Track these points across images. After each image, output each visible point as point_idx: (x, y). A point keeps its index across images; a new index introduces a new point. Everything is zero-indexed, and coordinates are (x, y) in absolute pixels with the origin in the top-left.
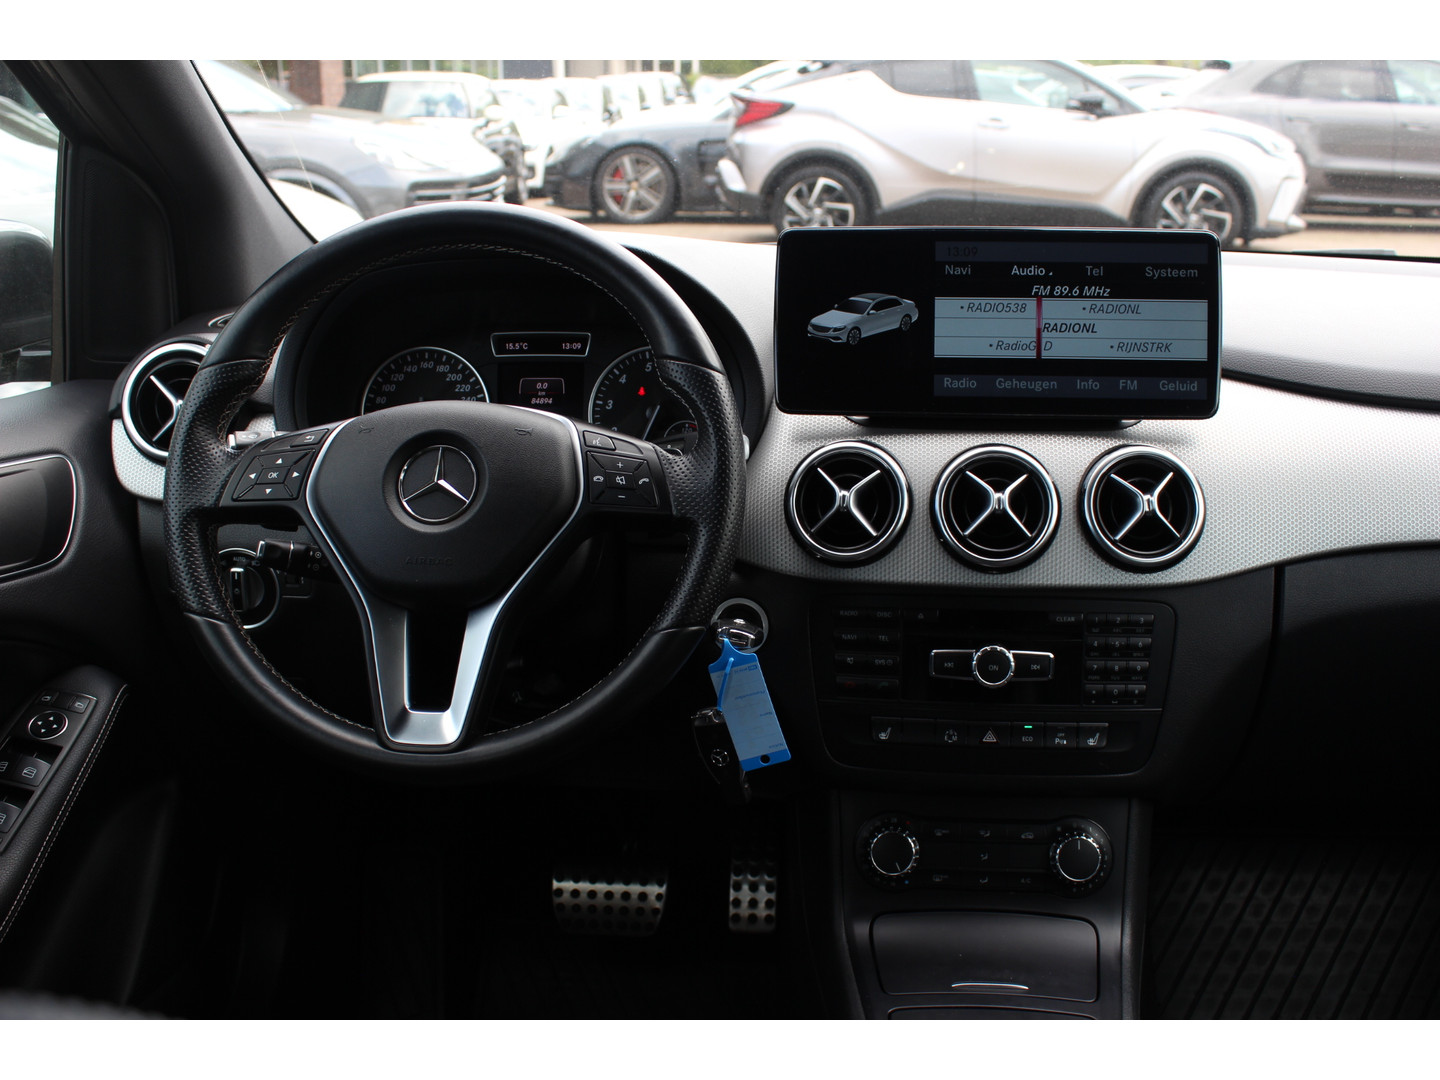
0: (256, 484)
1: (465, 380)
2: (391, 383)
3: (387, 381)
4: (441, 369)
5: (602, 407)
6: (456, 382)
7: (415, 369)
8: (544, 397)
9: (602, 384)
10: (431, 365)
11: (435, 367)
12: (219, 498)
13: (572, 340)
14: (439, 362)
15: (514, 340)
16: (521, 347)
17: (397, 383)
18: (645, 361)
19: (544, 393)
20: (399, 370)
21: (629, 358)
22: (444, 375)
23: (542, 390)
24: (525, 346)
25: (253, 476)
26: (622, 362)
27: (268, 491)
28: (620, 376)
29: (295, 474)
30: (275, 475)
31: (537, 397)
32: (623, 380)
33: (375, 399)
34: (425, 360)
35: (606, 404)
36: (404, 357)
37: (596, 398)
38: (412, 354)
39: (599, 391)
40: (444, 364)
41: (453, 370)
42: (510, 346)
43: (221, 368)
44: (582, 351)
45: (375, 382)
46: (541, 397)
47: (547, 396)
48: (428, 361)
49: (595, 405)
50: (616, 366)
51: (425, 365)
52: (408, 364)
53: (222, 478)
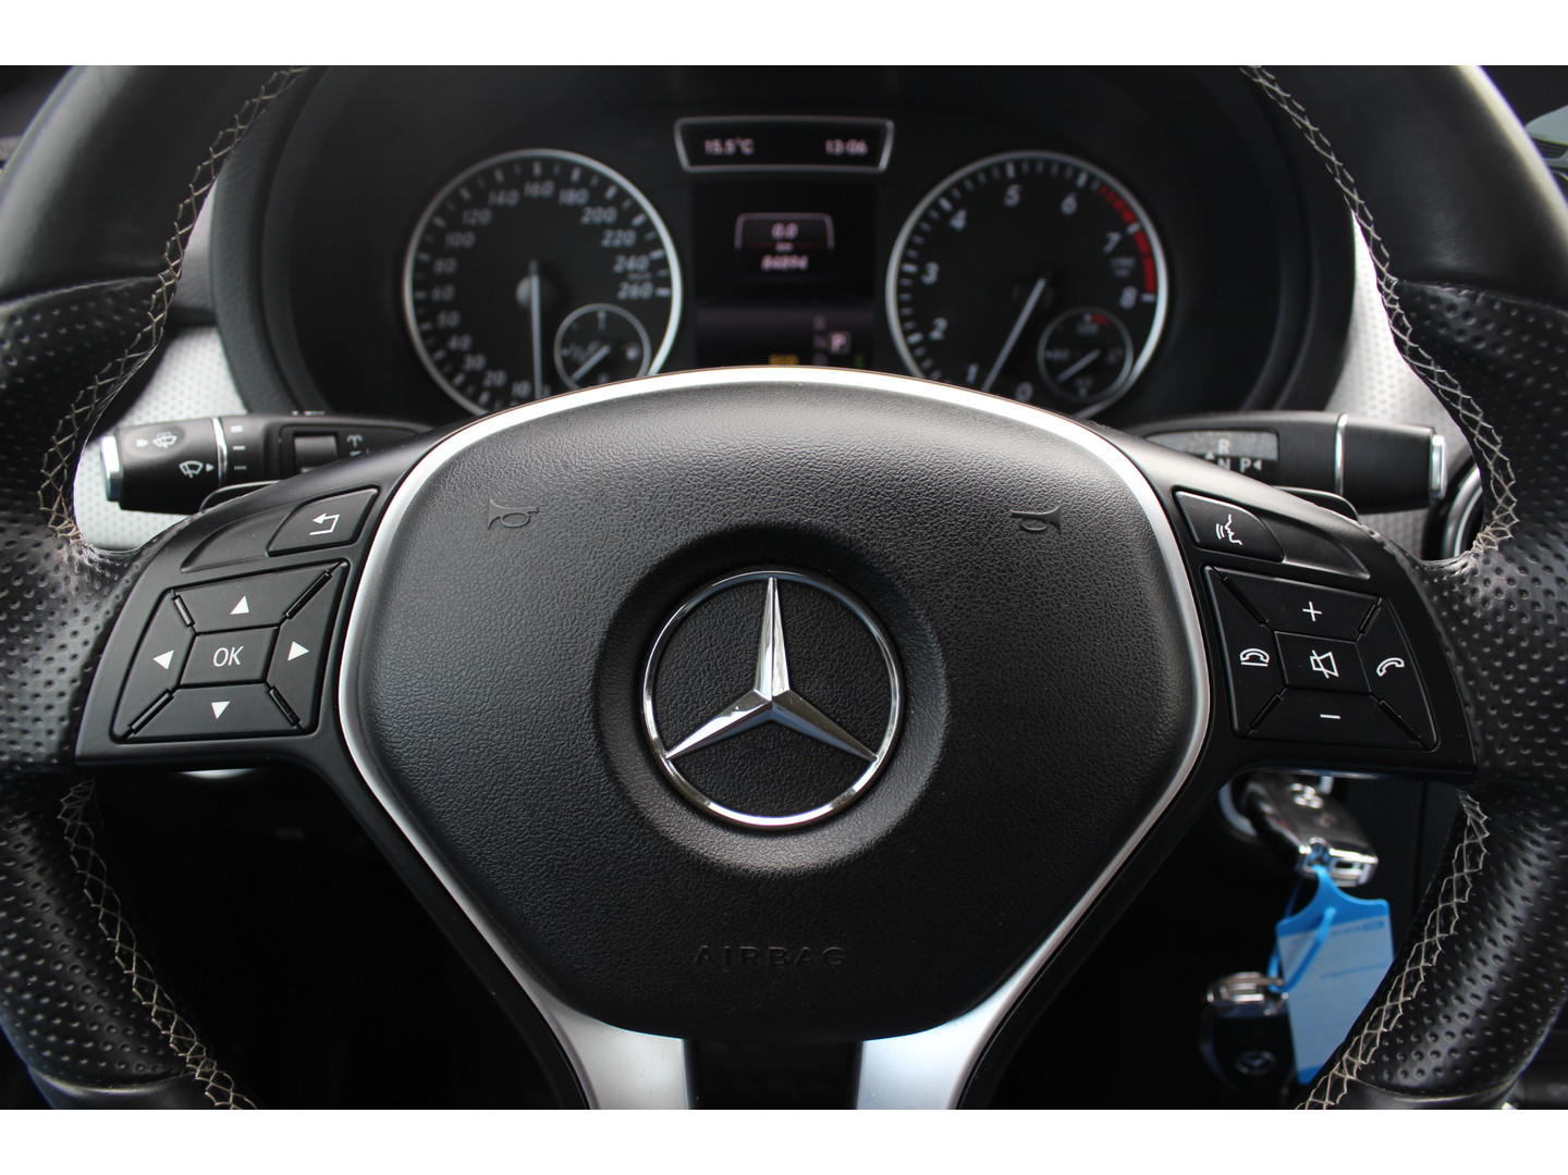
0: (178, 686)
1: (623, 222)
2: (464, 229)
3: (455, 224)
4: (571, 197)
5: (916, 277)
6: (604, 226)
7: (512, 198)
8: (790, 254)
9: (916, 230)
10: (547, 189)
11: (556, 196)
12: (71, 735)
13: (847, 134)
14: (563, 182)
15: (723, 133)
16: (738, 149)
17: (478, 229)
18: (1005, 183)
19: (787, 247)
20: (480, 201)
21: (973, 177)
22: (577, 210)
23: (785, 240)
24: (746, 146)
25: (165, 660)
26: (959, 185)
27: (219, 708)
28: (952, 214)
29: (297, 651)
30: (233, 656)
31: (774, 253)
32: (959, 222)
33: (431, 264)
34: (533, 179)
35: (923, 271)
36: (488, 174)
37: (905, 259)
38: (507, 167)
39: (910, 245)
40: (577, 186)
41: (597, 200)
42: (714, 147)
43: (28, 314)
44: (872, 157)
45: (430, 228)
46: (782, 254)
47: (797, 252)
48: (542, 179)
49: (901, 274)
50: (947, 194)
51: (534, 190)
52: (497, 188)
53: (74, 668)
